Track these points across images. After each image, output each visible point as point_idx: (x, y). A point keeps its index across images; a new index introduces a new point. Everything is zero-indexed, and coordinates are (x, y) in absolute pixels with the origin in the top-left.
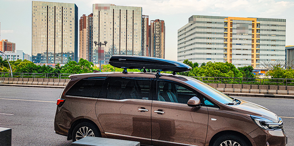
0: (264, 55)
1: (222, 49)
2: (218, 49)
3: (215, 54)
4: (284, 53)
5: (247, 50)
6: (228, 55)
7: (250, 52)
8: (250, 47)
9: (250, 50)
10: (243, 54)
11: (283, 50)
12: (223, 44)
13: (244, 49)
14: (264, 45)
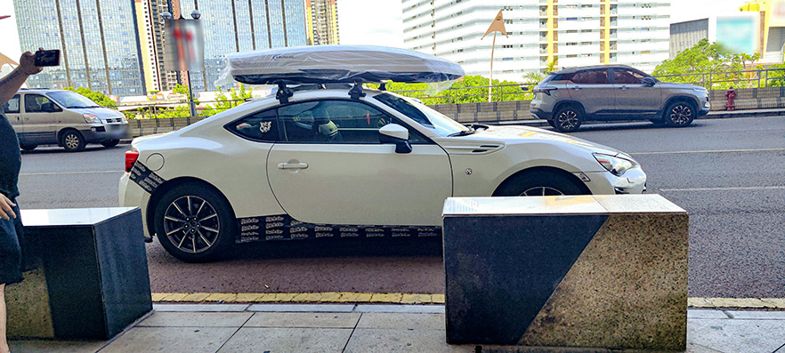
0: (627, 42)
1: (535, 33)
2: (528, 33)
3: (522, 46)
4: (667, 33)
5: (590, 31)
6: (550, 48)
7: (595, 37)
8: (596, 25)
9: (596, 31)
10: (583, 43)
11: (665, 28)
12: (537, 20)
13: (583, 31)
14: (627, 18)
